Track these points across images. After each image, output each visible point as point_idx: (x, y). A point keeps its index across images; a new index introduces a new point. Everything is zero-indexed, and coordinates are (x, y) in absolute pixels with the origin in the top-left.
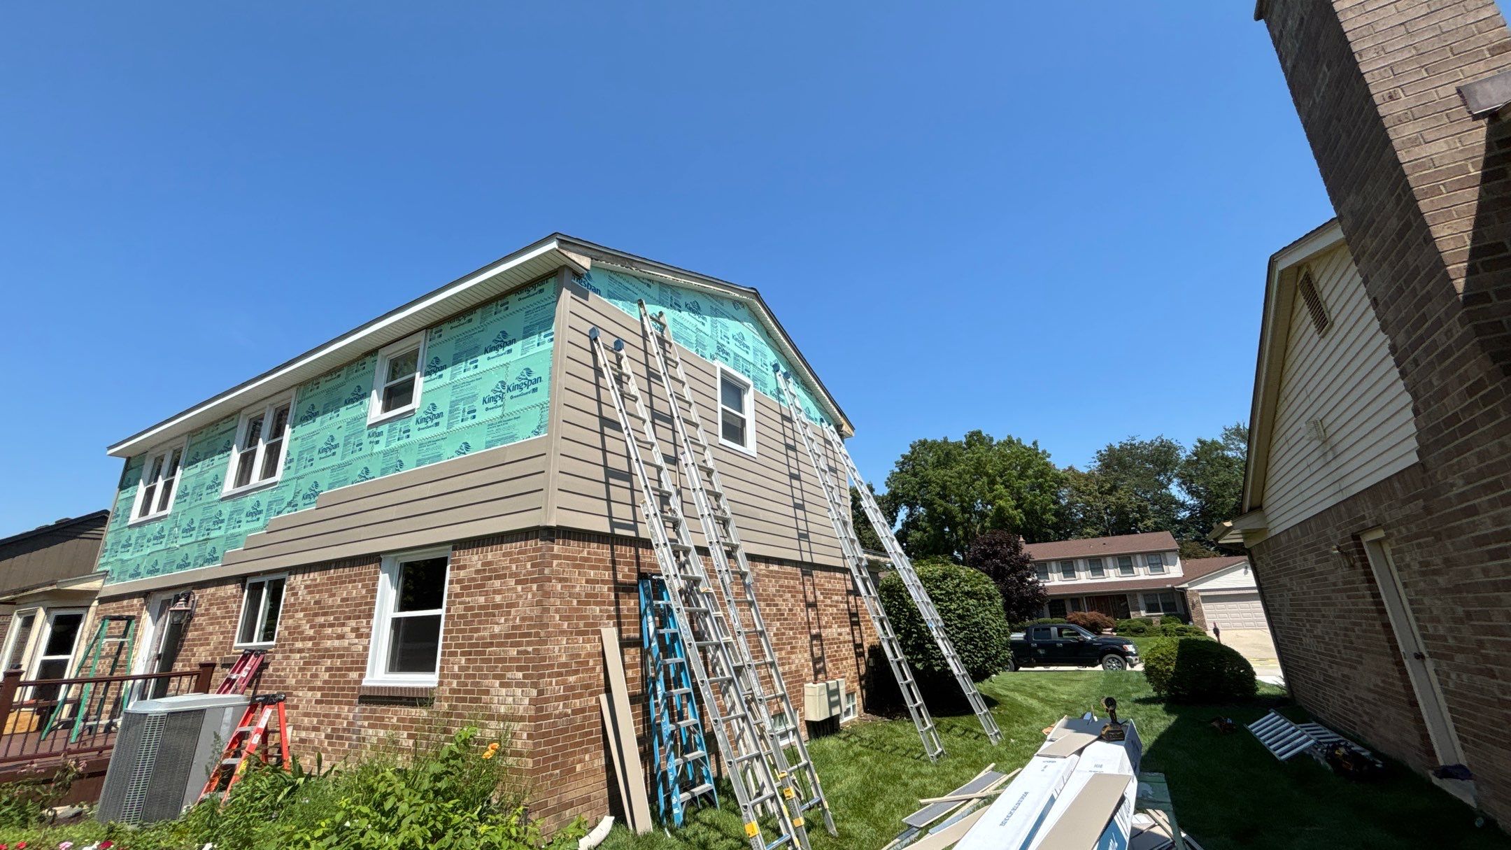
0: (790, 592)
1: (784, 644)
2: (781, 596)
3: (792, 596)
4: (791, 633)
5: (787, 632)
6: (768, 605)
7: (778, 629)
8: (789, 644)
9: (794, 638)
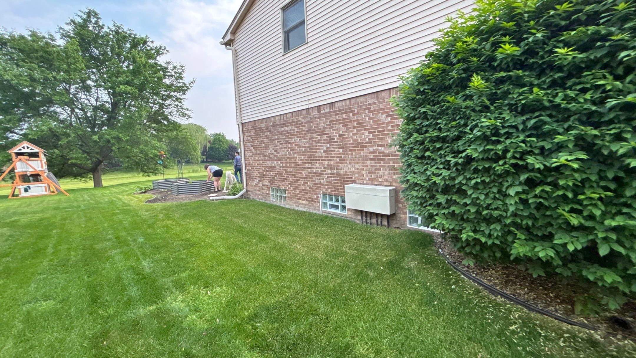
0: (340, 123)
1: (334, 157)
2: (332, 127)
3: (343, 126)
4: (341, 151)
5: (336, 150)
6: (318, 135)
7: (327, 148)
8: (337, 157)
9: (345, 154)
